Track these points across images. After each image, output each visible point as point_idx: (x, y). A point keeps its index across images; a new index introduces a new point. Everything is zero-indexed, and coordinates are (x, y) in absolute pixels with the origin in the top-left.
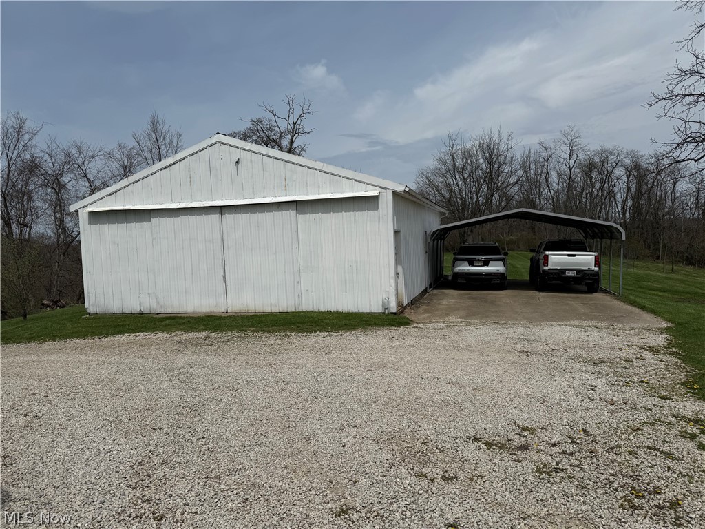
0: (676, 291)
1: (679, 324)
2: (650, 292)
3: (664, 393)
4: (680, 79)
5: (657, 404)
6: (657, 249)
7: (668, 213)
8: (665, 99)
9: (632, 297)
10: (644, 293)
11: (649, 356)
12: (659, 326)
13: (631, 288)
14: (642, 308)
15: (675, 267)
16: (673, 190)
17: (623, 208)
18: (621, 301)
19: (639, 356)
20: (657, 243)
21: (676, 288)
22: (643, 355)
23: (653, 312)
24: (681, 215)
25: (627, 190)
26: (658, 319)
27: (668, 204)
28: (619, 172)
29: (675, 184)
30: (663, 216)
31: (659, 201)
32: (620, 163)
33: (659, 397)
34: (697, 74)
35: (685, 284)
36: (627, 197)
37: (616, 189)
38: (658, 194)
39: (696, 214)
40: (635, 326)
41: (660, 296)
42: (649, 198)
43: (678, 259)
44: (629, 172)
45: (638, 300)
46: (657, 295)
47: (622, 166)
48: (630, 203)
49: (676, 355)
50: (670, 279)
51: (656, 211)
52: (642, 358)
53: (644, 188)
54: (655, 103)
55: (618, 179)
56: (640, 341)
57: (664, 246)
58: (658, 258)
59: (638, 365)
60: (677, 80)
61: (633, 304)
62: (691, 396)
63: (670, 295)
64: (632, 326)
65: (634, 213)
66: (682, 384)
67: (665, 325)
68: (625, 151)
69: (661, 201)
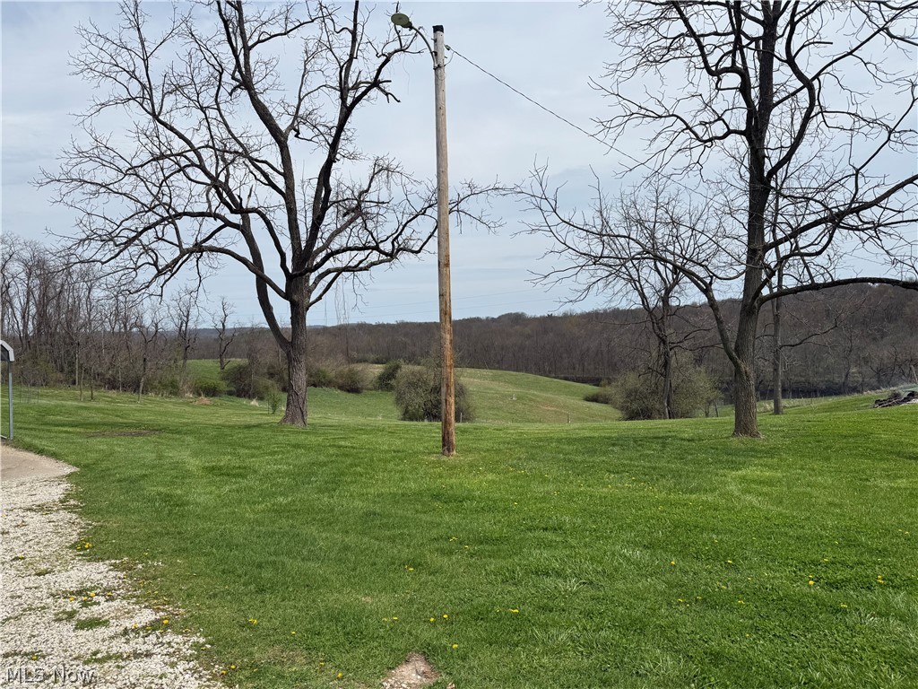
0: (90, 424)
1: (86, 466)
2: (56, 428)
3: (43, 567)
4: (79, 160)
5: (31, 585)
6: (73, 372)
7: (84, 325)
8: (59, 181)
9: (27, 439)
10: (49, 431)
11: (35, 519)
12: (61, 473)
13: (31, 426)
14: (40, 452)
15: (95, 394)
16: (88, 297)
17: (23, 317)
18: (12, 446)
19: (20, 523)
20: (71, 364)
21: (91, 420)
22: (25, 519)
23: (55, 456)
24: (99, 329)
25: (28, 293)
26: (61, 463)
27: (83, 313)
28: (15, 268)
29: (90, 289)
30: (78, 330)
31: (72, 310)
32: (15, 256)
33: (36, 574)
34: (97, 159)
35: (104, 413)
36: (28, 302)
37: (12, 291)
38: (70, 300)
39: (117, 328)
40: (27, 479)
41: (69, 433)
42: (58, 306)
43: (99, 383)
44: (30, 269)
45: (36, 442)
46: (66, 432)
47: (18, 260)
48: (33, 310)
49: (71, 509)
50: (86, 408)
51: (69, 323)
52: (24, 524)
53: (51, 293)
54: (47, 183)
55: (13, 277)
56: (29, 500)
57: (80, 367)
58: (74, 383)
59: (15, 535)
60: (75, 161)
61: (29, 448)
62: (80, 560)
63: (82, 430)
64: (22, 479)
65: (39, 324)
66: (73, 547)
67: (68, 470)
68: (22, 241)
69: (73, 311)
